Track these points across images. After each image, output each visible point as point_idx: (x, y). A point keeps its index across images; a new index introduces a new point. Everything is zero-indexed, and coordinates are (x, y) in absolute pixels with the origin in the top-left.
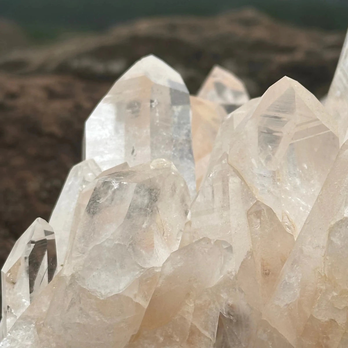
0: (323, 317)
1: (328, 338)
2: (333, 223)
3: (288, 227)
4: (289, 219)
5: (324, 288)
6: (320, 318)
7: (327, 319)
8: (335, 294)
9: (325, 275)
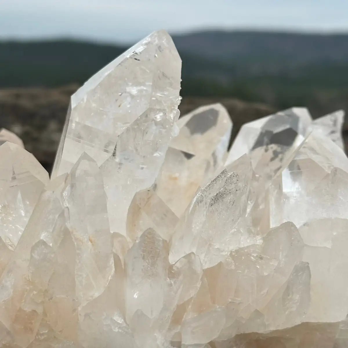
0: (28, 308)
1: (32, 323)
2: (34, 244)
3: (10, 246)
4: (10, 240)
5: (28, 288)
6: (25, 309)
7: (30, 310)
8: (35, 292)
9: (29, 279)
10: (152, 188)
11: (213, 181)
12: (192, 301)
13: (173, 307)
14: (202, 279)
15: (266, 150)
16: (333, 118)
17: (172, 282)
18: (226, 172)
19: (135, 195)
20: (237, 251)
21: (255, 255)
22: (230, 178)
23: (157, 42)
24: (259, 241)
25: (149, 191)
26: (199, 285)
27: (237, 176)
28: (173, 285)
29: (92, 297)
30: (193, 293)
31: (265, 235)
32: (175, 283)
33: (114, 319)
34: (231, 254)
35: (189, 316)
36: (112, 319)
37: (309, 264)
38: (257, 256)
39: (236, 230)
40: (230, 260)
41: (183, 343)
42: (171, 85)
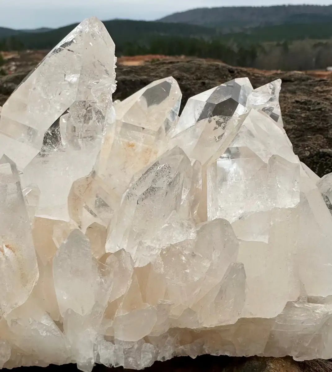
10: (91, 175)
11: (145, 174)
12: (124, 299)
13: (105, 304)
14: (133, 278)
15: (210, 121)
16: (272, 87)
17: (103, 280)
18: (158, 163)
19: (73, 184)
20: (168, 249)
21: (187, 253)
22: (162, 170)
23: (87, 30)
24: (192, 235)
25: (87, 178)
26: (129, 283)
27: (169, 168)
28: (104, 283)
29: (16, 304)
30: (124, 290)
31: (198, 229)
32: (105, 280)
33: (42, 322)
34: (161, 253)
35: (121, 313)
36: (40, 323)
37: (243, 265)
38: (189, 254)
39: (167, 225)
40: (160, 261)
41: (115, 338)
42: (107, 72)
